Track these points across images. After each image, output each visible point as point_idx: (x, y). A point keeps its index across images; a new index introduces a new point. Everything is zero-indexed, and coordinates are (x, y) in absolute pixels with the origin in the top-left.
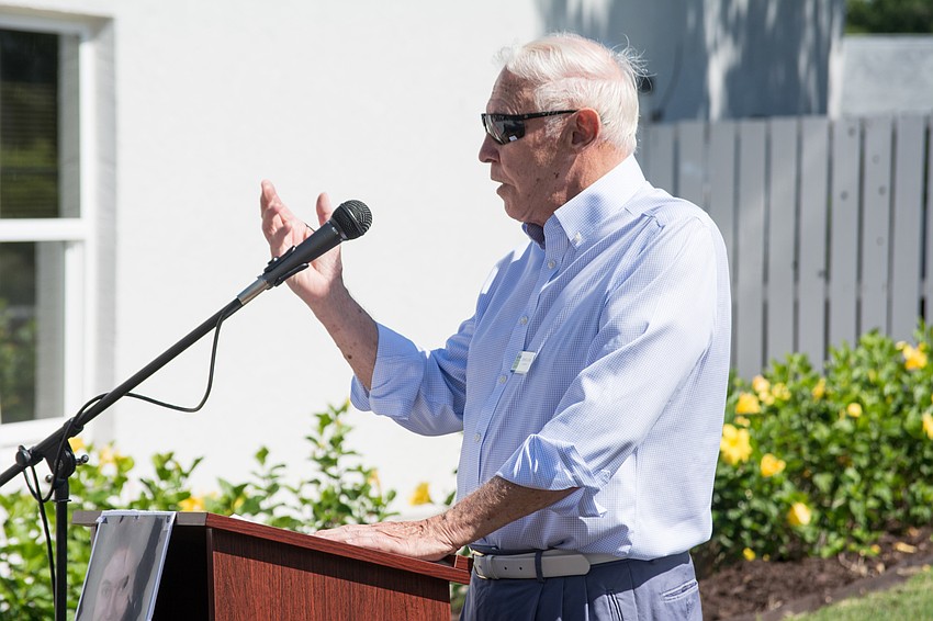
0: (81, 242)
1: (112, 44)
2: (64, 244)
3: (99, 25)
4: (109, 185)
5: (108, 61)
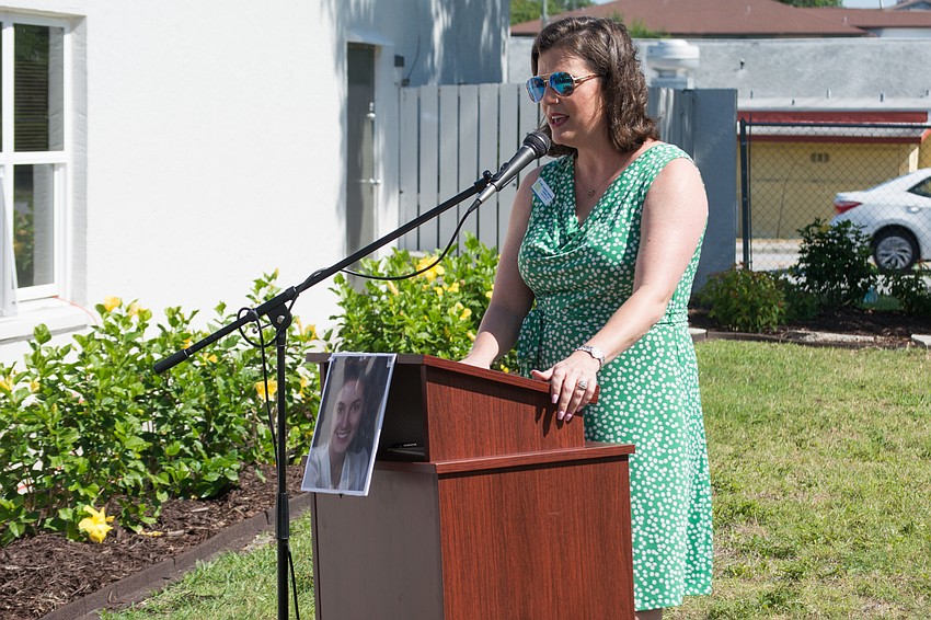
0: (63, 165)
1: (84, 34)
2: (53, 166)
3: (76, 21)
4: (82, 128)
5: (82, 45)
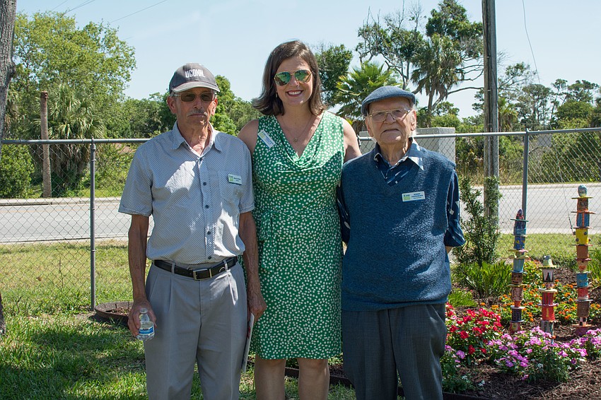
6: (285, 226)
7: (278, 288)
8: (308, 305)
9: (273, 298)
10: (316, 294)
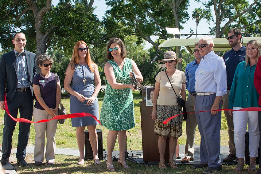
6: (121, 91)
7: (119, 109)
8: (126, 113)
9: (117, 112)
10: (128, 110)
